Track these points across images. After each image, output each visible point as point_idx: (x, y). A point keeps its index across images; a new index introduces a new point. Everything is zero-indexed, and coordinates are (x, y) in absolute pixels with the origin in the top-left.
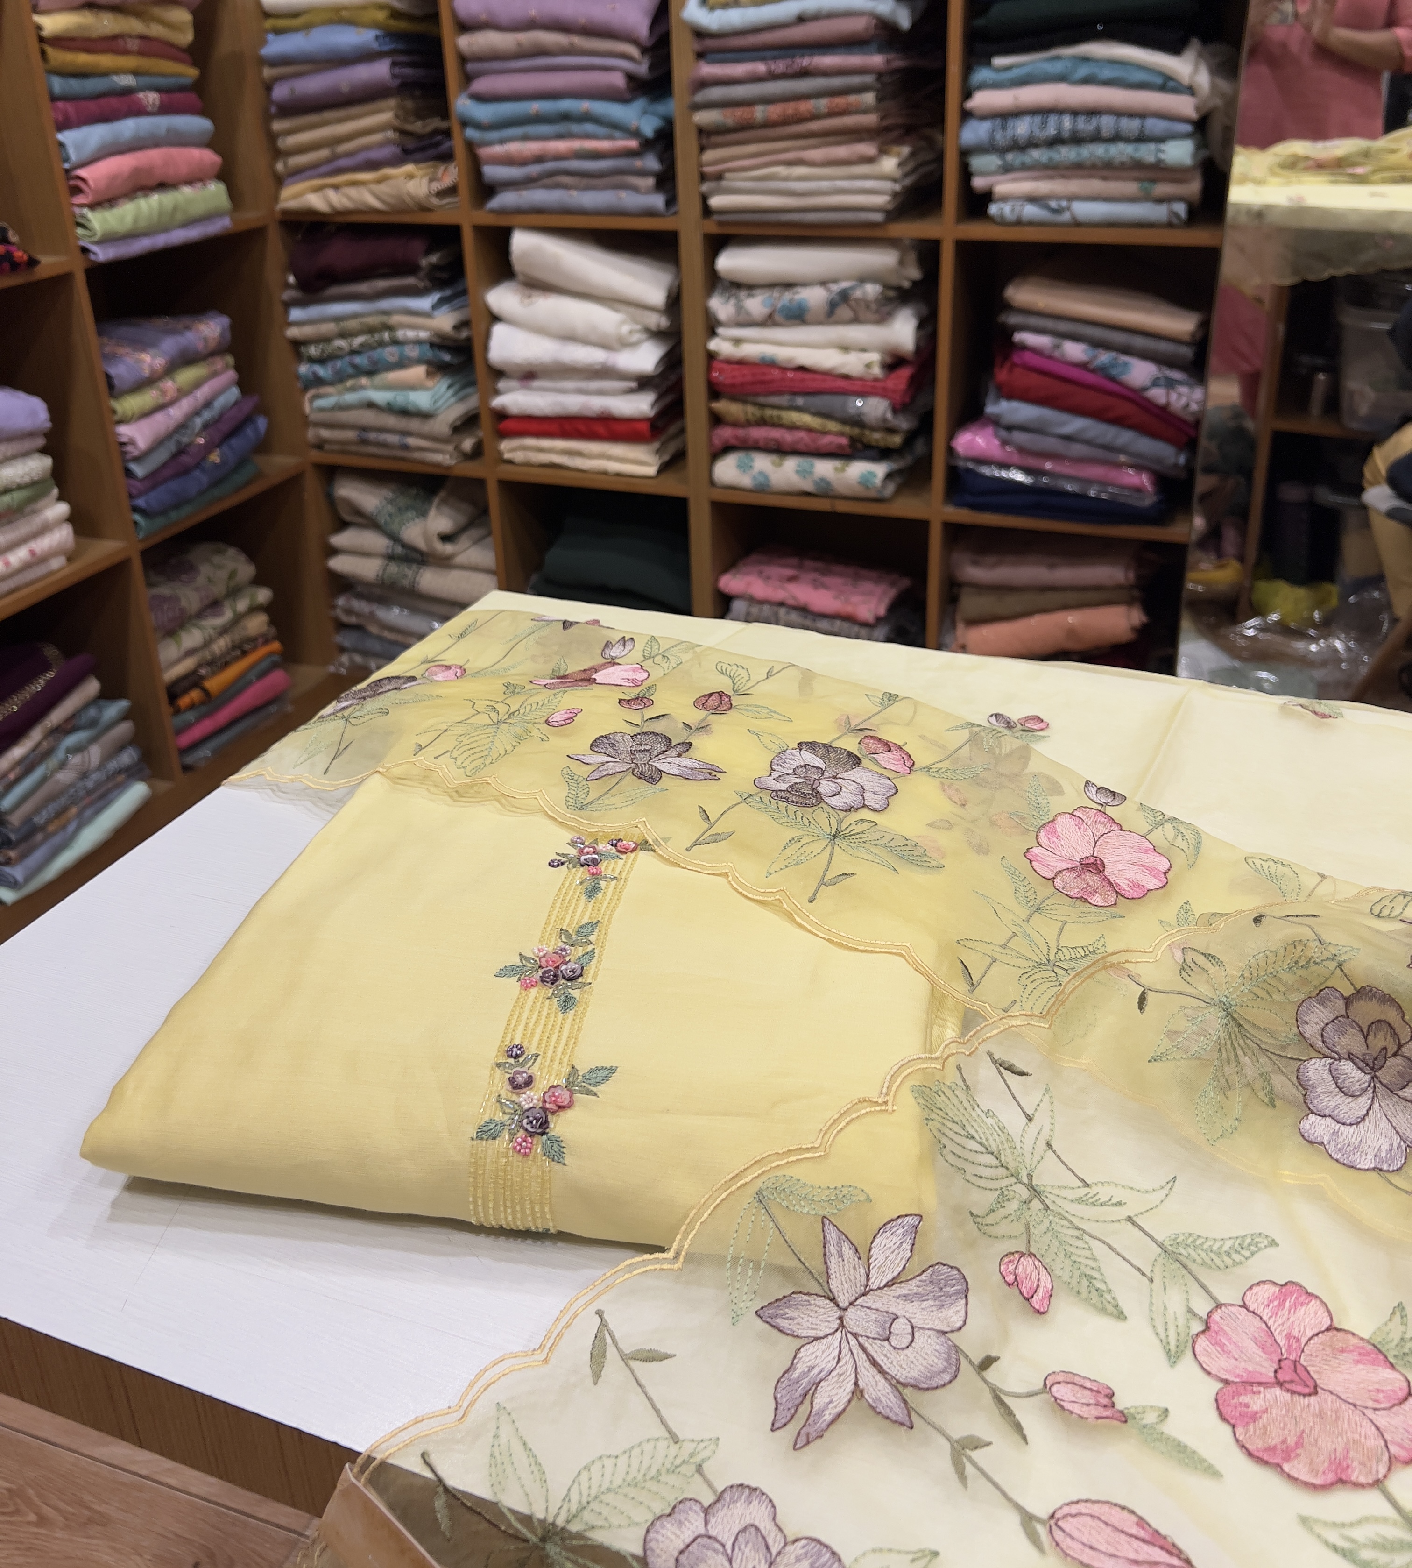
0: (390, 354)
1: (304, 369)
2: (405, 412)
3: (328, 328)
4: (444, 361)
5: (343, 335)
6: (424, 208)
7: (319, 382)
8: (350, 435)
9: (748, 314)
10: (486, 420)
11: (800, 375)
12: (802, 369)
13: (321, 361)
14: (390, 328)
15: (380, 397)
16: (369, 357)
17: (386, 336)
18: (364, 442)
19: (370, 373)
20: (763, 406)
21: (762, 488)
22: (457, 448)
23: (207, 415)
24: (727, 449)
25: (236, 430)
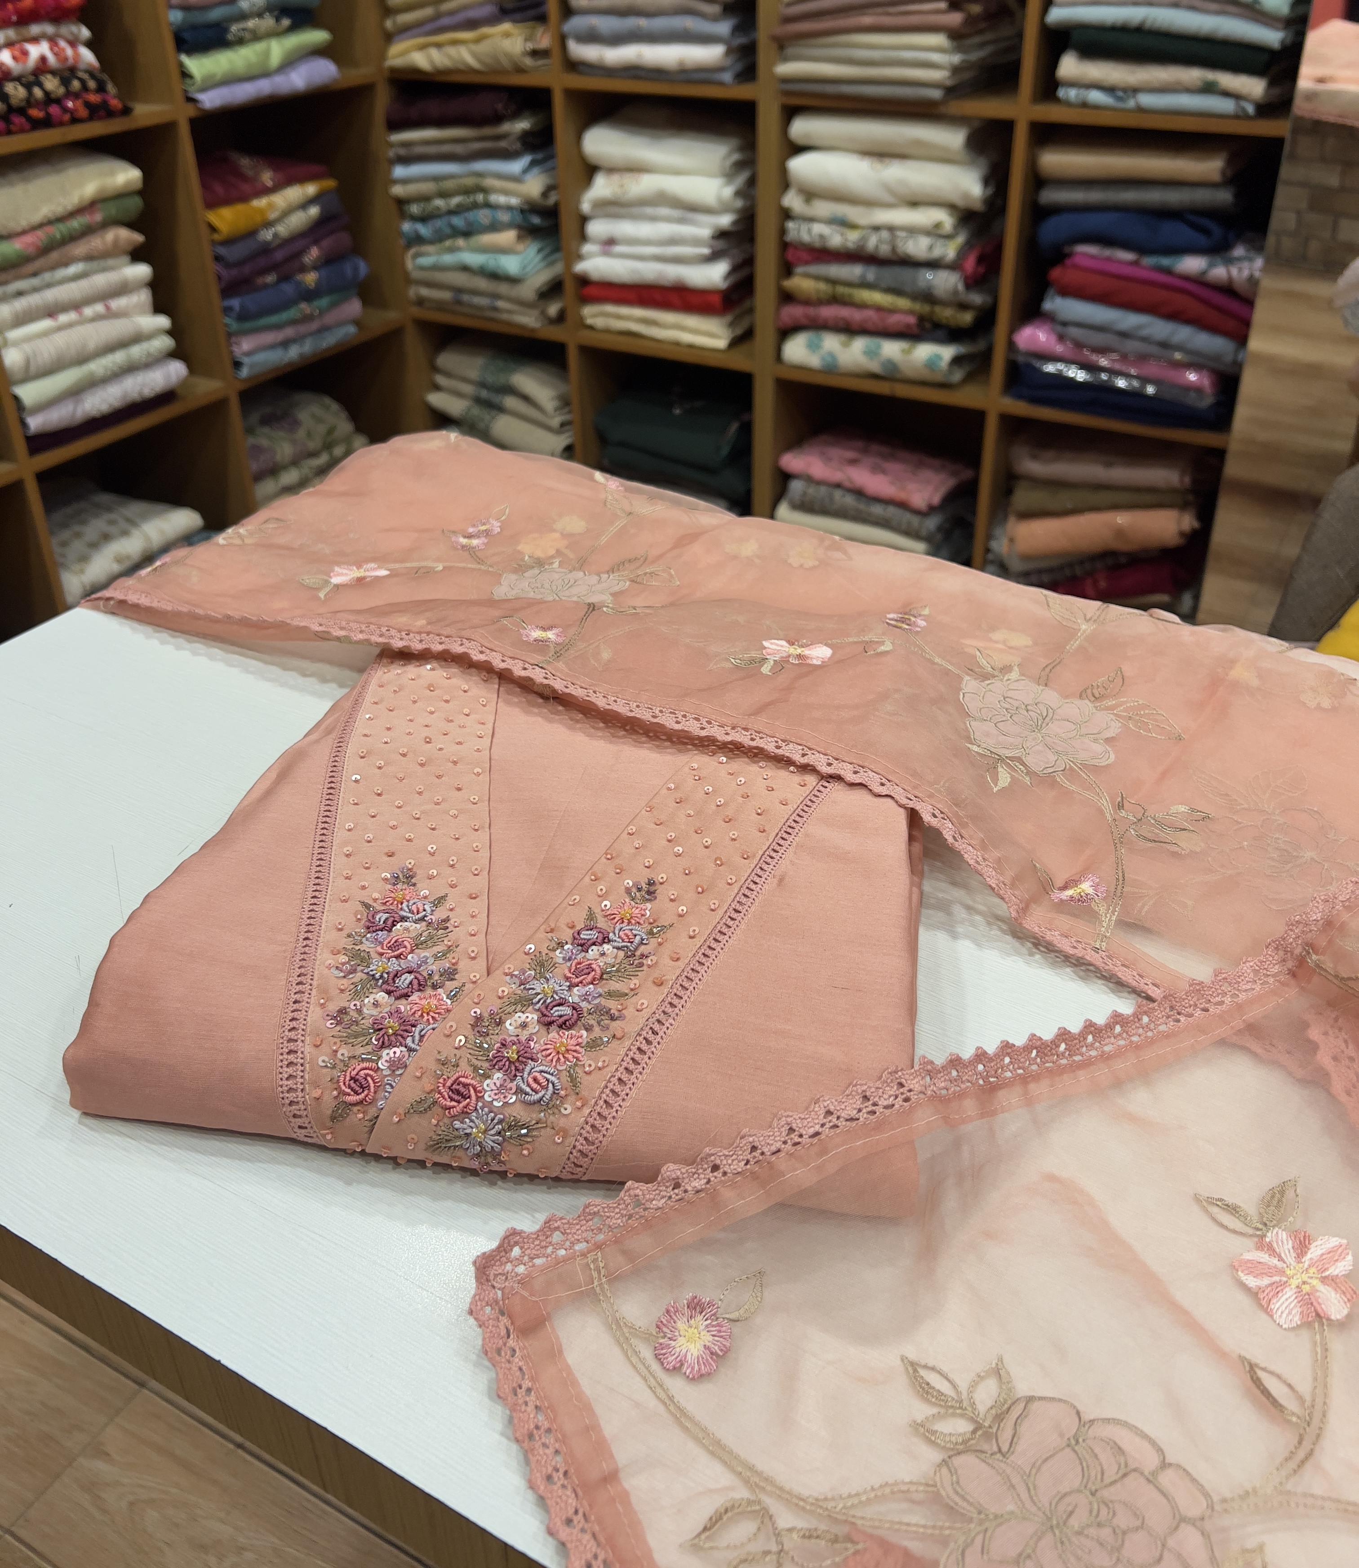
0: (483, 216)
1: (408, 227)
2: (495, 276)
3: (428, 187)
4: (533, 225)
5: (444, 194)
6: (520, 70)
7: (419, 240)
8: (445, 295)
10: (569, 287)
13: (423, 219)
14: (484, 191)
15: (475, 260)
16: (465, 219)
17: (480, 197)
18: (459, 302)
19: (467, 234)
20: (834, 283)
21: (830, 369)
22: (544, 313)
24: (797, 328)
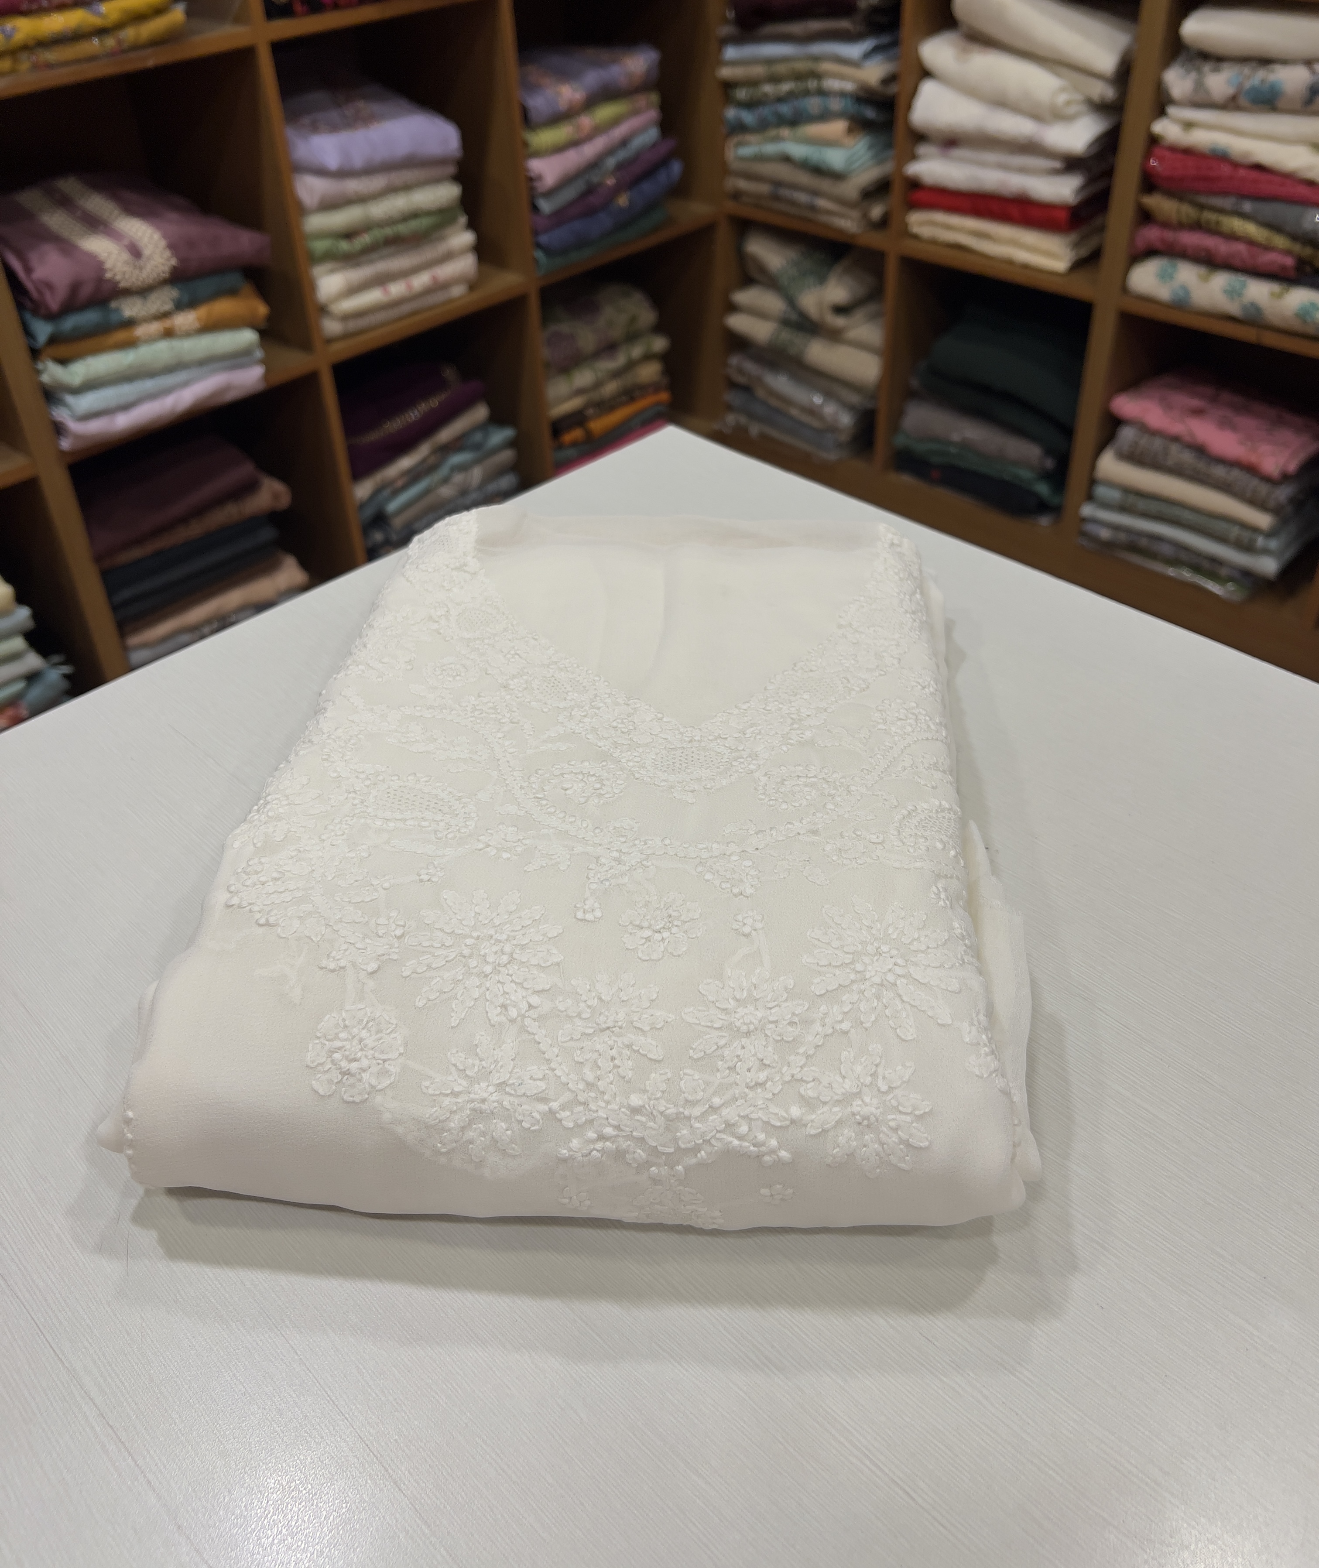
0: (813, 104)
1: (731, 113)
2: (819, 170)
3: (758, 71)
4: (867, 118)
5: (775, 79)
7: (740, 128)
8: (764, 188)
9: (1207, 92)
10: (897, 189)
11: (1254, 174)
12: (1259, 167)
13: (750, 105)
14: (817, 76)
15: (798, 151)
16: (794, 106)
17: (812, 84)
18: (776, 197)
19: (792, 123)
20: (1202, 207)
21: (1180, 304)
22: (865, 216)
23: (622, 155)
24: (1150, 253)
25: (650, 172)
